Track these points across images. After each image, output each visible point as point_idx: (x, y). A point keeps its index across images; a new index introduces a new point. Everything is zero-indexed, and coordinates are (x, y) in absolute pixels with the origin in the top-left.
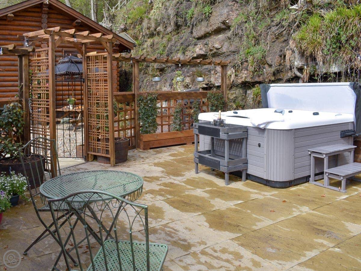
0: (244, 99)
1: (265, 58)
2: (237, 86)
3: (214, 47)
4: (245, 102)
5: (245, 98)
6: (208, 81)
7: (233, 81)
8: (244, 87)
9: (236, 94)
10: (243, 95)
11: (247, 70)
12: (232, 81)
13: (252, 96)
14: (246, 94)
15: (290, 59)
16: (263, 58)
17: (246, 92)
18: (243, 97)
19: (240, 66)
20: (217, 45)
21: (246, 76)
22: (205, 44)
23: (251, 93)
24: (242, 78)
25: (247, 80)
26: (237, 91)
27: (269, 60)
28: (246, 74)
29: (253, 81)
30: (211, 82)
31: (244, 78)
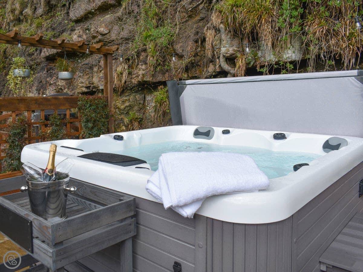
0: (141, 109)
1: (172, 46)
2: (131, 89)
3: (97, 32)
4: (144, 113)
5: (143, 107)
6: (89, 82)
7: (125, 82)
8: (141, 90)
9: (130, 101)
10: (140, 103)
11: (146, 64)
12: (123, 81)
13: (153, 104)
14: (144, 101)
15: (212, 44)
16: (169, 44)
17: (145, 98)
18: (141, 106)
19: (135, 59)
20: (102, 29)
21: (143, 72)
22: (86, 29)
23: (152, 100)
24: (138, 76)
25: (146, 80)
26: (132, 97)
27: (178, 47)
28: (143, 70)
29: (154, 81)
30: (93, 84)
31: (141, 76)
